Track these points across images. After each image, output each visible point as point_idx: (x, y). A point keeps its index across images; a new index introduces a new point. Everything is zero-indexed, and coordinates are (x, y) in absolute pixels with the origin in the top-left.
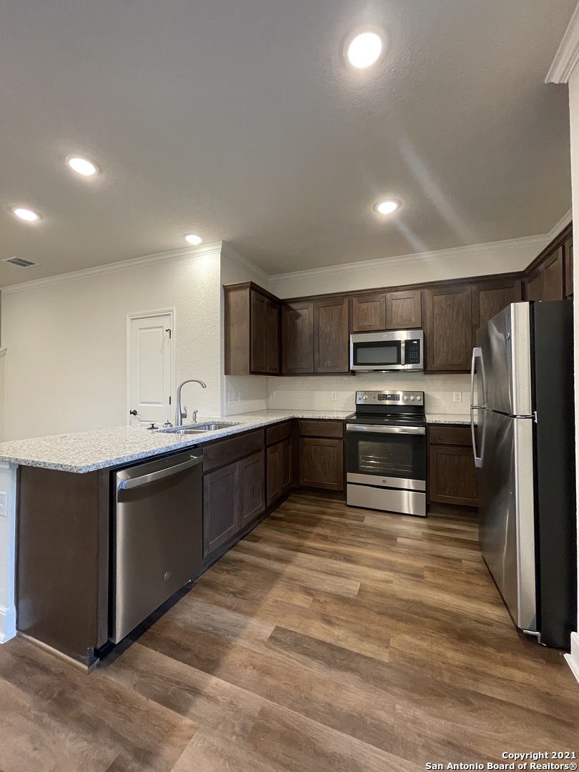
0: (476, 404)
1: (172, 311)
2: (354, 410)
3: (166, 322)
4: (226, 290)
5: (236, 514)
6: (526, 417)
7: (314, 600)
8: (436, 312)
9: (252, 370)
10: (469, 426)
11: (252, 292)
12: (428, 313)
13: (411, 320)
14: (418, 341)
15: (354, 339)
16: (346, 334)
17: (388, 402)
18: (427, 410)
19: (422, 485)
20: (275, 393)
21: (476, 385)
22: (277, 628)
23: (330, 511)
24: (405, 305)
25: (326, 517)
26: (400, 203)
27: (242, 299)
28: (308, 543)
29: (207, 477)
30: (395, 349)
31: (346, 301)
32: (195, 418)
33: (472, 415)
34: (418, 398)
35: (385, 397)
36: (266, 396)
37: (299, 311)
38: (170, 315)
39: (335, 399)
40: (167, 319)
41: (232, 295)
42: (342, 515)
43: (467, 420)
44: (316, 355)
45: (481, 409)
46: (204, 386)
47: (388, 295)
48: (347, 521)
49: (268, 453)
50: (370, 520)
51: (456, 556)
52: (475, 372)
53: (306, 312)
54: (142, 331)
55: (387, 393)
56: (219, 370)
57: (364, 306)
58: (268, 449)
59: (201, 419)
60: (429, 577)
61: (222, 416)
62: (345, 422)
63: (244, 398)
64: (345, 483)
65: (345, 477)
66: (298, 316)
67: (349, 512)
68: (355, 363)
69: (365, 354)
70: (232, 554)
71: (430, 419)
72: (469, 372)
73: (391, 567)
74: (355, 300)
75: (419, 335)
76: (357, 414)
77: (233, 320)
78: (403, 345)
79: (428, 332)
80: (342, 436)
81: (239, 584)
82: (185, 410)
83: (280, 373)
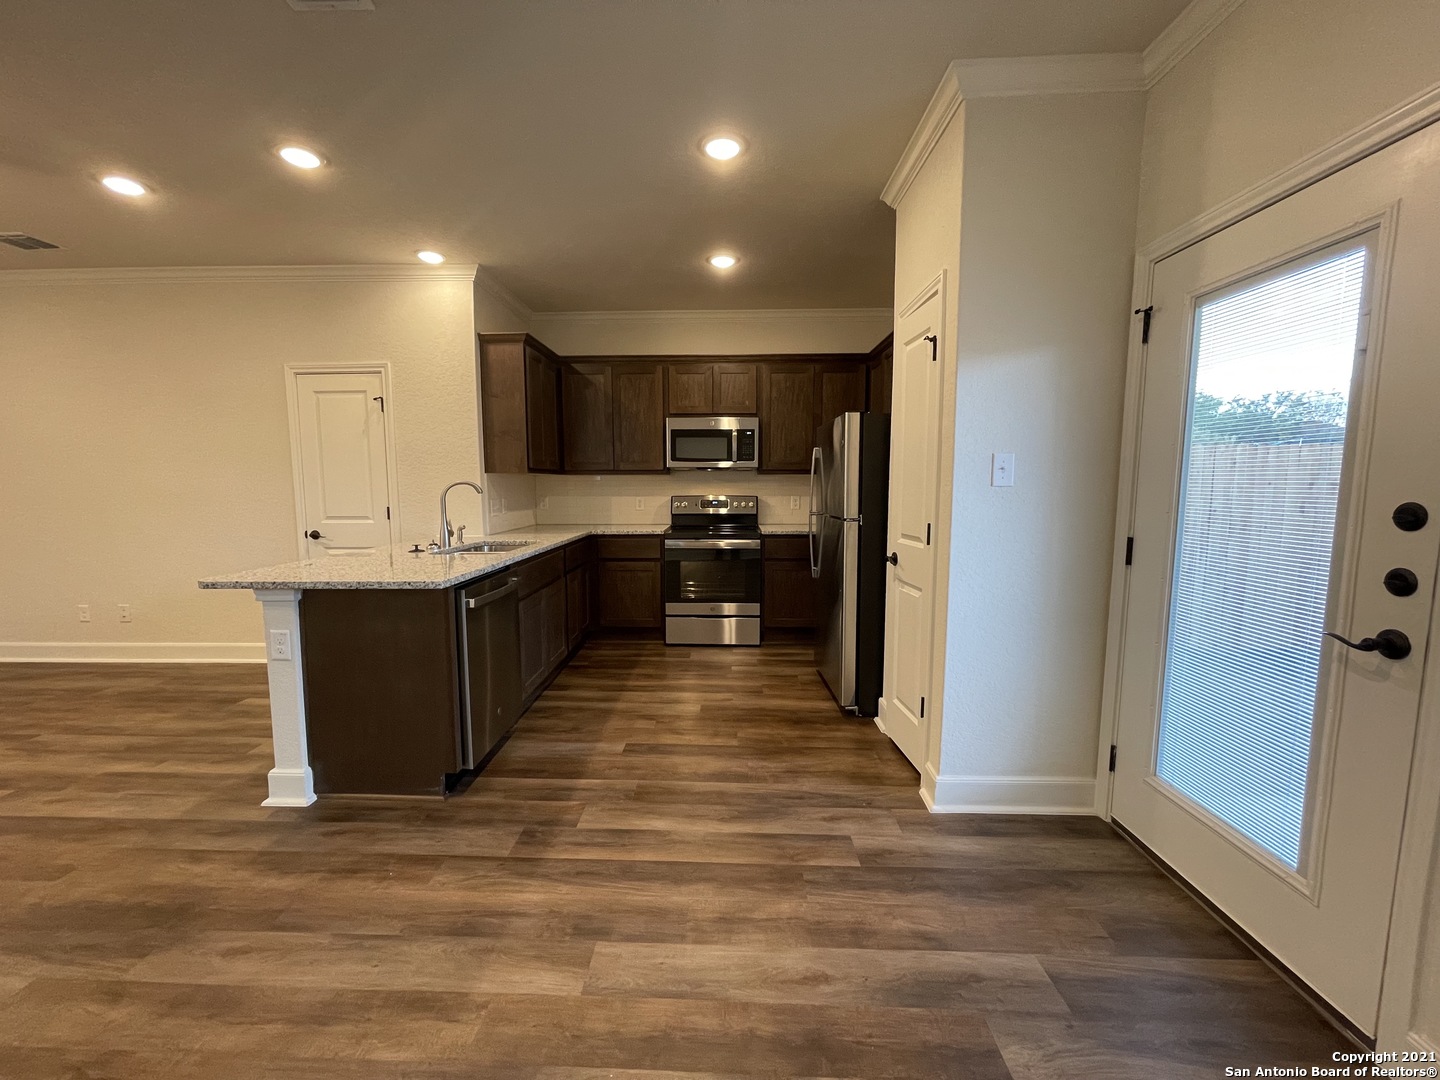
0: (814, 510)
1: (384, 366)
2: (669, 521)
4: (483, 341)
6: (854, 520)
7: (658, 722)
8: (774, 394)
9: (531, 466)
10: (807, 536)
11: (528, 349)
12: (765, 396)
13: (744, 403)
14: (753, 431)
15: (672, 424)
16: (660, 414)
17: (711, 511)
18: (760, 520)
19: (754, 608)
21: (815, 488)
22: (627, 745)
23: (646, 652)
24: (734, 382)
25: (643, 659)
26: (738, 260)
27: (510, 357)
28: (631, 683)
29: (521, 605)
30: (725, 440)
31: (659, 368)
32: (460, 538)
33: (810, 524)
34: (751, 504)
35: (710, 504)
36: (533, 502)
37: (590, 377)
38: (380, 372)
39: (642, 508)
40: (374, 379)
41: (493, 350)
42: (663, 655)
43: (805, 530)
44: (617, 444)
45: (819, 514)
47: (716, 366)
48: (667, 659)
49: (568, 581)
50: (696, 655)
51: (793, 674)
52: (815, 473)
53: (601, 379)
54: (321, 396)
55: (711, 498)
56: (478, 465)
57: (685, 377)
58: (568, 575)
60: (766, 691)
62: (663, 537)
63: (510, 508)
64: (664, 616)
65: (663, 609)
66: (587, 383)
67: (668, 651)
68: (674, 458)
69: (687, 446)
70: (538, 704)
71: (765, 530)
72: (809, 472)
73: (730, 689)
74: (672, 369)
75: (752, 423)
76: (673, 527)
78: (735, 434)
79: (765, 420)
80: (658, 556)
81: (569, 725)
83: (561, 470)
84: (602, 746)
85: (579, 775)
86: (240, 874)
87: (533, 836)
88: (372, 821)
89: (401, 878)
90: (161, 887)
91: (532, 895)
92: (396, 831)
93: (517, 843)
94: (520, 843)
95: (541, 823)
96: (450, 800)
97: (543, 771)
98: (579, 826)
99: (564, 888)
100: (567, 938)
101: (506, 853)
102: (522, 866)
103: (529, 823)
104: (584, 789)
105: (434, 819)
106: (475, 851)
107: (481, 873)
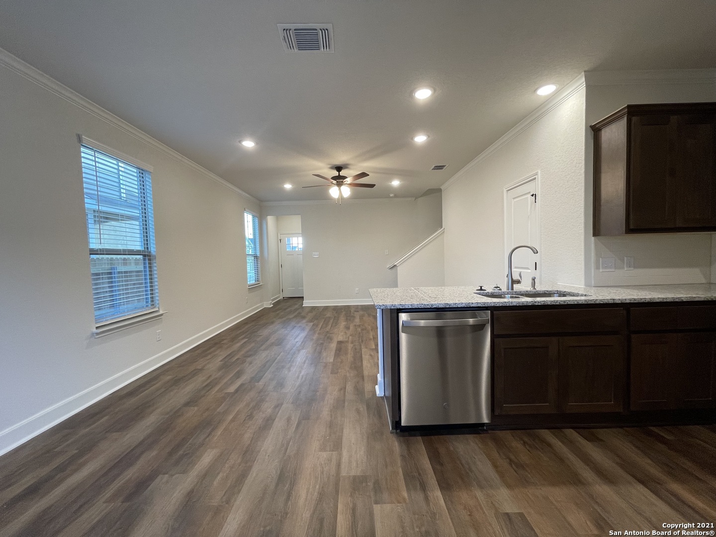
1: (537, 174)
3: (531, 188)
4: (595, 131)
11: (631, 118)
22: (521, 515)
29: (499, 341)
32: (533, 285)
38: (535, 179)
40: (532, 184)
54: (515, 200)
56: (583, 230)
58: (634, 336)
61: (587, 285)
70: (545, 433)
81: (524, 458)
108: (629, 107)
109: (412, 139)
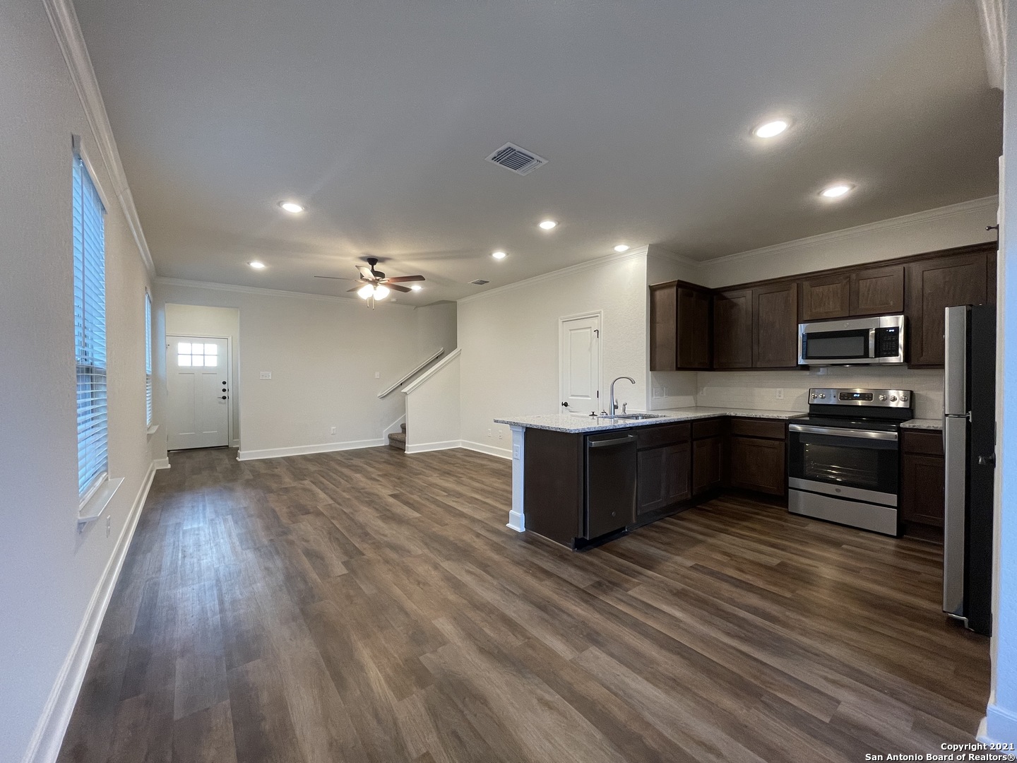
1: (600, 312)
2: (808, 411)
3: (594, 324)
4: (652, 290)
5: (663, 492)
6: (959, 416)
7: (732, 560)
8: (927, 291)
9: (679, 366)
11: (679, 289)
12: (915, 293)
13: (887, 303)
14: (897, 329)
15: (802, 329)
16: (795, 323)
19: (893, 499)
20: (705, 388)
22: (696, 564)
24: (878, 286)
27: (668, 298)
28: (735, 530)
29: (640, 453)
30: (860, 339)
31: (794, 285)
32: (624, 410)
35: (851, 395)
36: (695, 391)
37: (735, 300)
38: (597, 316)
39: (782, 398)
40: (595, 320)
41: (658, 294)
42: (782, 519)
44: (755, 347)
46: (633, 382)
48: (784, 523)
49: (695, 446)
50: (814, 528)
53: (744, 300)
54: (573, 332)
56: (645, 366)
57: (819, 290)
58: (695, 443)
59: (629, 411)
61: (648, 410)
62: (788, 422)
63: (670, 394)
64: (787, 487)
65: (786, 482)
66: (733, 305)
67: (790, 518)
68: (805, 357)
69: (819, 346)
74: (806, 284)
75: (898, 321)
76: (809, 415)
77: (658, 319)
78: (872, 334)
79: (913, 317)
80: (783, 437)
81: (668, 540)
82: (617, 402)
83: (710, 367)
84: (679, 559)
85: (650, 568)
86: (486, 547)
87: (600, 586)
88: (538, 548)
89: (534, 575)
90: (463, 541)
91: (580, 610)
92: (545, 556)
93: (591, 585)
94: (593, 586)
95: (610, 582)
96: (576, 553)
97: (631, 558)
98: (630, 593)
99: (597, 615)
100: (581, 636)
101: (582, 587)
102: (586, 596)
103: (603, 579)
104: (648, 577)
105: (562, 558)
106: (569, 579)
107: (565, 589)
108: (679, 281)
109: (491, 254)
